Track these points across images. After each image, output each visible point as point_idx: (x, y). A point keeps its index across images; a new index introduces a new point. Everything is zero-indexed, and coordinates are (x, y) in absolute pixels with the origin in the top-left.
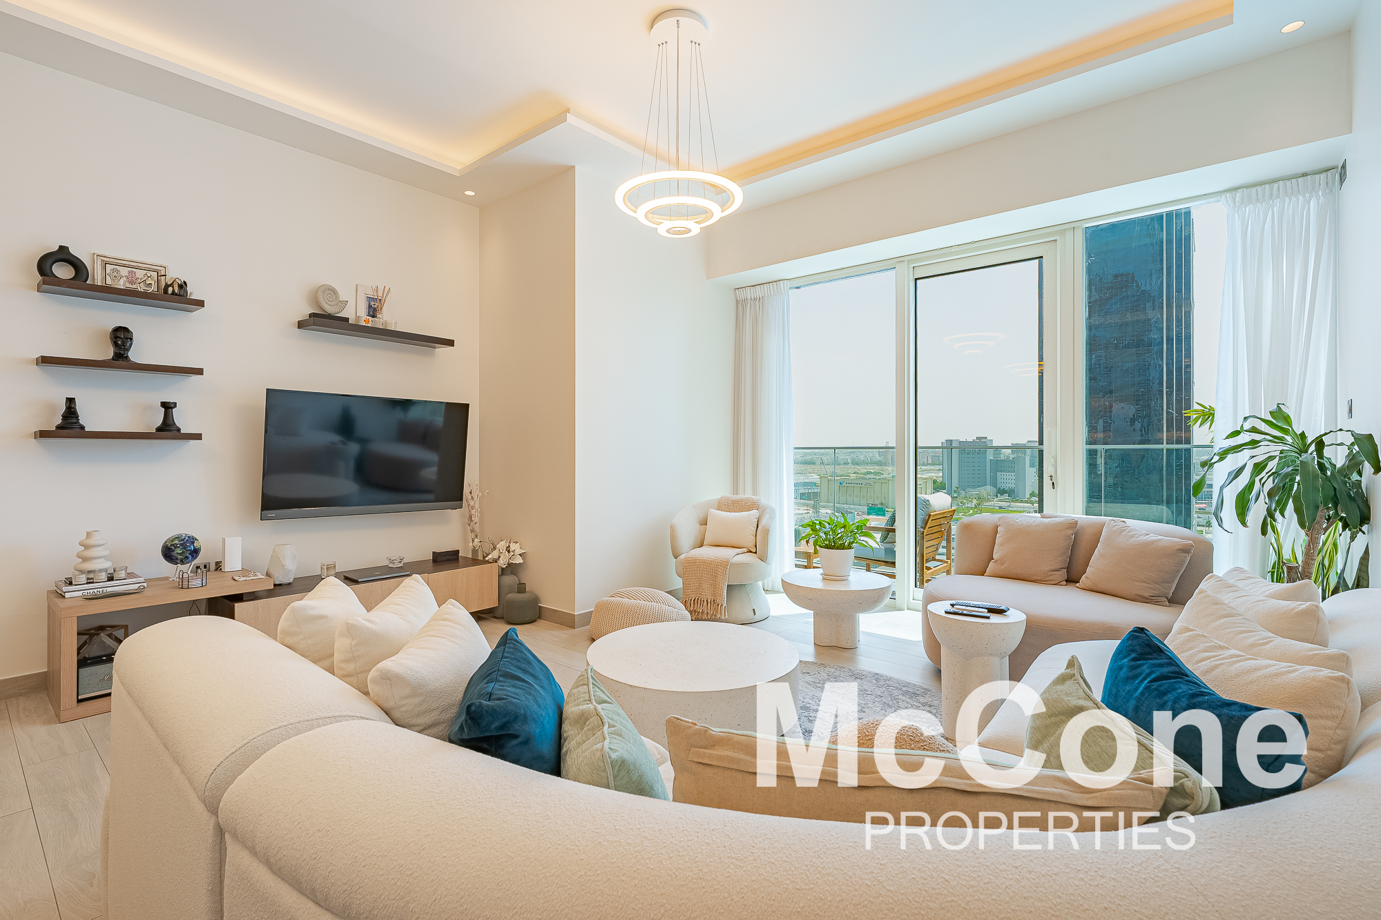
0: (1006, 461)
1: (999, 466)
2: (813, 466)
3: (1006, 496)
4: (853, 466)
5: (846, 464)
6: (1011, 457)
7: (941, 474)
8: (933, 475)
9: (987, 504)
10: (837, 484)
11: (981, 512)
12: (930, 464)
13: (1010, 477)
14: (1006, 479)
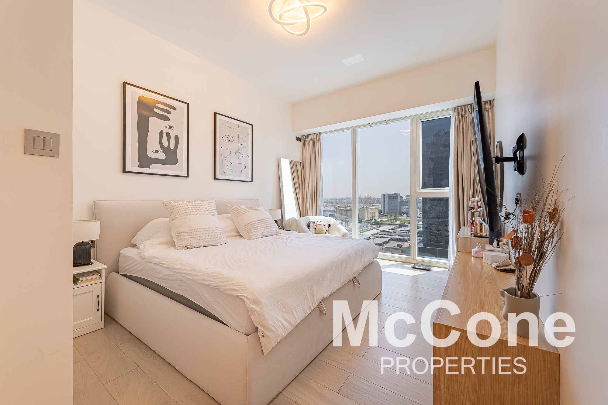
0: (405, 202)
1: (402, 203)
2: (332, 204)
3: (405, 215)
4: (347, 204)
5: (345, 203)
6: (407, 200)
7: (380, 207)
8: (377, 207)
9: (398, 218)
10: (343, 211)
11: (396, 221)
12: (376, 203)
13: (406, 208)
14: (405, 209)
